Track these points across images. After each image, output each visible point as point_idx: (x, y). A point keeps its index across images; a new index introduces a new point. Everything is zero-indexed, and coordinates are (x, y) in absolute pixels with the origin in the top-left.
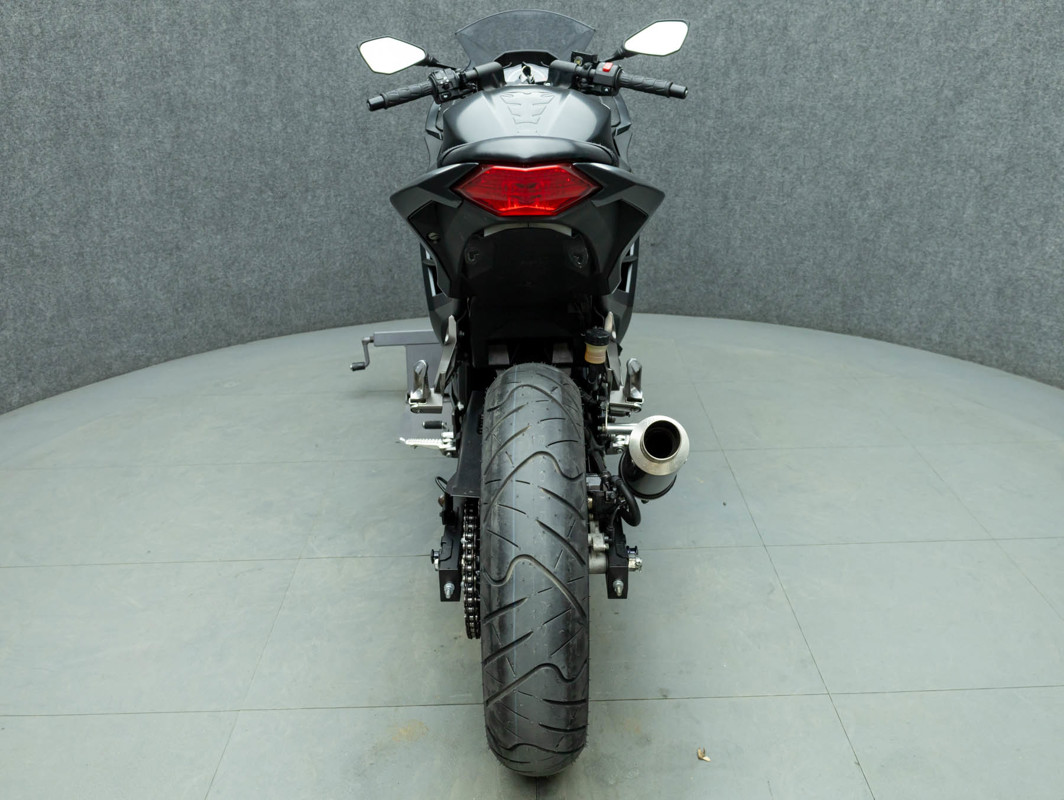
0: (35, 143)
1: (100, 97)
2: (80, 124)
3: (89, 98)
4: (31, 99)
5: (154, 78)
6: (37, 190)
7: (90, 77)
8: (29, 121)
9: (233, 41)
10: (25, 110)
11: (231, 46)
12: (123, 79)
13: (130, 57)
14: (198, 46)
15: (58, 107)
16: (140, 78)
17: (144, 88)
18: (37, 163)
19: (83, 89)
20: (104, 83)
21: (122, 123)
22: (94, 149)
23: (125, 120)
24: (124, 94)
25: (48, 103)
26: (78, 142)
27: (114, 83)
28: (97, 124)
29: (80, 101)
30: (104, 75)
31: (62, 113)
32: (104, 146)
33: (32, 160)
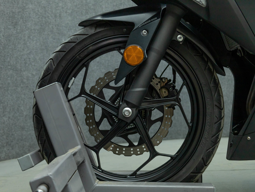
0: (31, 30)
1: (60, 17)
2: (51, 26)
3: (56, 16)
4: (33, 10)
5: (82, 14)
6: (29, 51)
7: (57, 7)
8: (30, 19)
9: (115, 4)
10: (30, 14)
11: (114, 6)
12: (69, 11)
13: (74, 3)
14: (101, 4)
15: (43, 16)
16: (77, 12)
17: (78, 17)
18: (31, 39)
19: (54, 12)
20: (62, 11)
21: (67, 30)
22: (54, 39)
23: (68, 30)
24: (70, 18)
25: (39, 13)
26: (48, 34)
27: (66, 12)
28: (57, 28)
29: (52, 16)
30: (63, 8)
31: (44, 19)
32: (59, 39)
33: (29, 37)
